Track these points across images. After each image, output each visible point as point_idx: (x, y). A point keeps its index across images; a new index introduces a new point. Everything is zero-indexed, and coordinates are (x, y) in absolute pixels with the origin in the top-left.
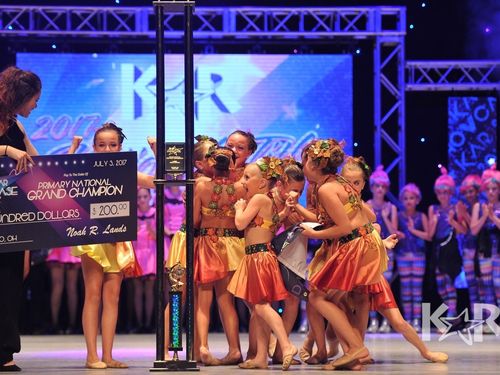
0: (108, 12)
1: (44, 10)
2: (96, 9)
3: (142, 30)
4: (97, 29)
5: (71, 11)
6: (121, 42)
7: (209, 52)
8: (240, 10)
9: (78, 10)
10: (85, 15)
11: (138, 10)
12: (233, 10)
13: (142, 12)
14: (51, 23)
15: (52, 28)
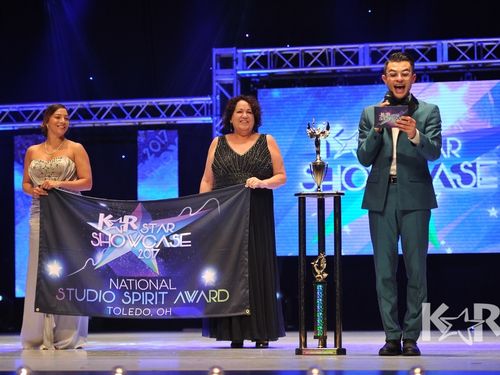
0: (334, 49)
1: (280, 52)
2: (324, 48)
3: (364, 64)
4: (326, 65)
5: (303, 51)
6: (346, 76)
7: (425, 81)
8: (452, 42)
9: (310, 49)
10: (315, 54)
11: (361, 46)
12: (445, 42)
13: (364, 48)
14: (287, 62)
15: (287, 67)
